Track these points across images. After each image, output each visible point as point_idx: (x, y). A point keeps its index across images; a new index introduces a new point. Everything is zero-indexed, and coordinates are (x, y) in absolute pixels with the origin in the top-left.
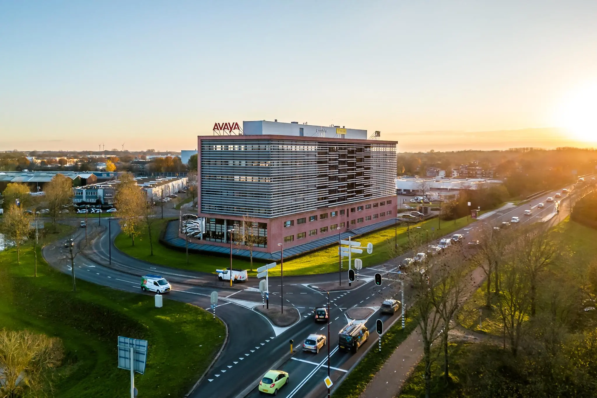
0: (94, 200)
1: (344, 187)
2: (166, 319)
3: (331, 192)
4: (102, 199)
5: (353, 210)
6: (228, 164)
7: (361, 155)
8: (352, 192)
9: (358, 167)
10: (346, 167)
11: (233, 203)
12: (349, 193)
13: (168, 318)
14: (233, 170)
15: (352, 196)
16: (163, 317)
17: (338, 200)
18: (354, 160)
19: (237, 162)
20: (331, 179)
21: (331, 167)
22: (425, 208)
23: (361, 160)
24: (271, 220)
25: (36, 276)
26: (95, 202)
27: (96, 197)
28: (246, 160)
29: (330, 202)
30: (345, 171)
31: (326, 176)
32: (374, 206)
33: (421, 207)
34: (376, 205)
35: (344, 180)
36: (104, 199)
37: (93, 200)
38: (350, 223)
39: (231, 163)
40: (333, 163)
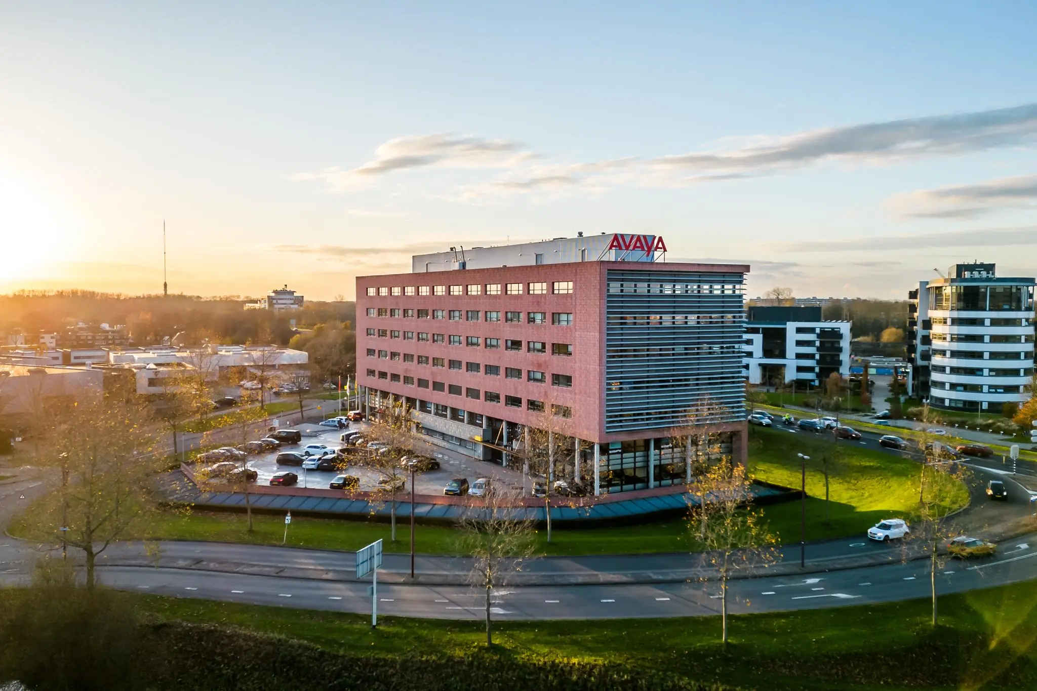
14: (674, 333)
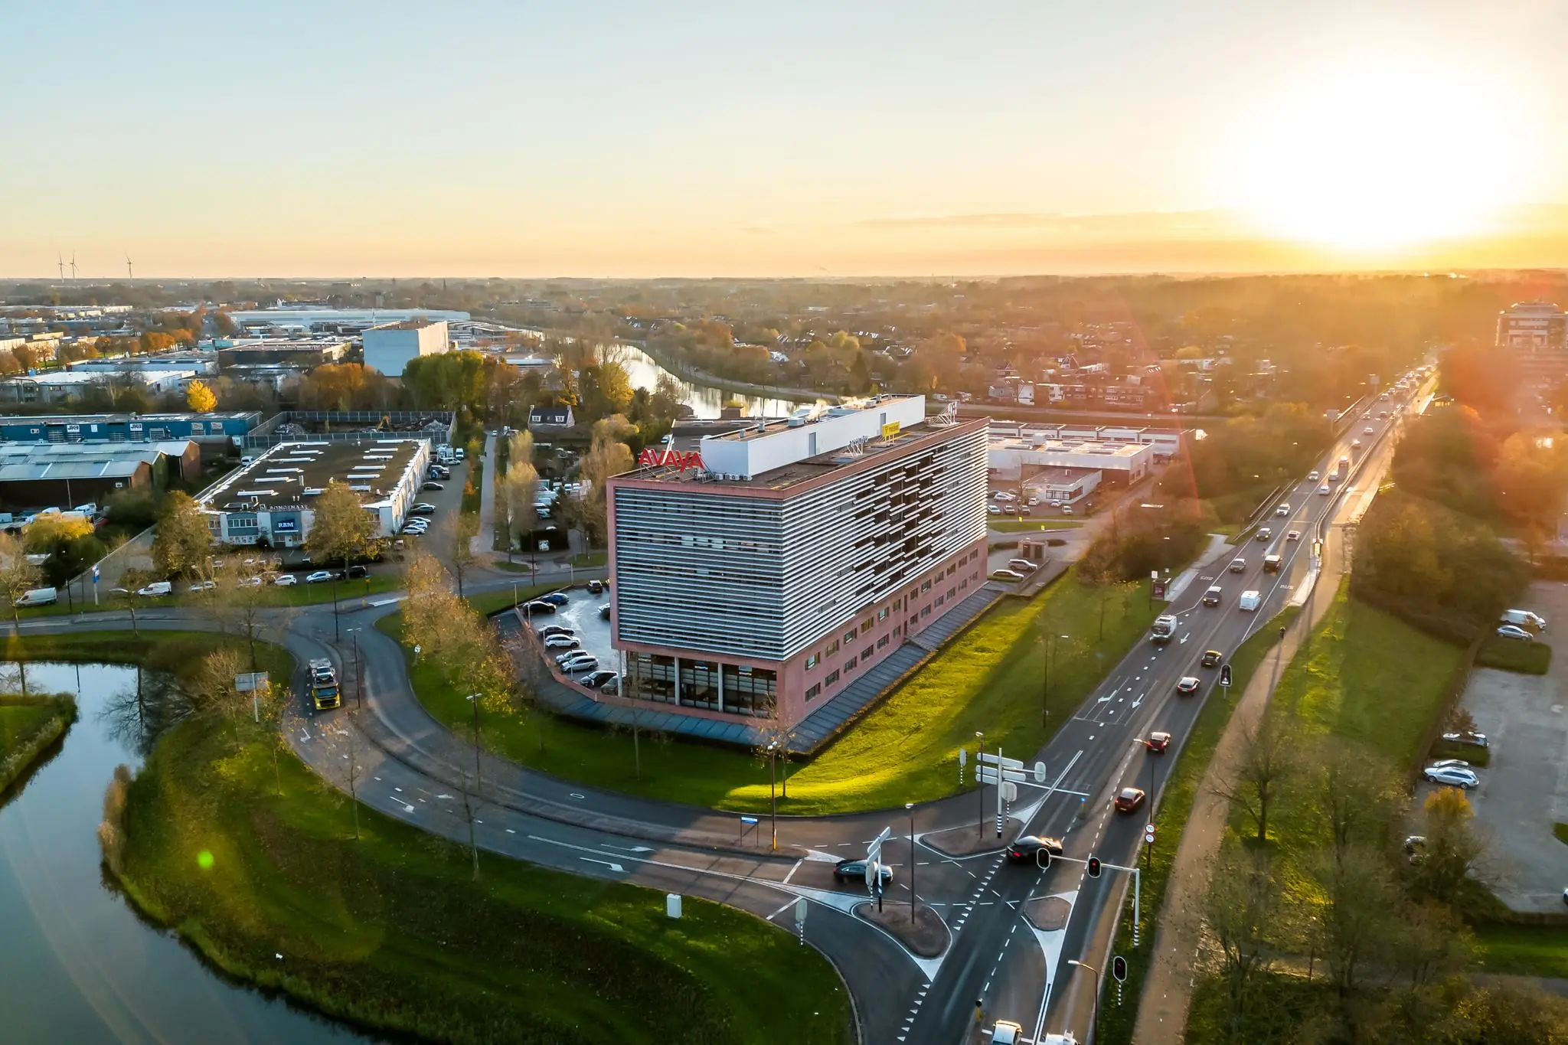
0: (251, 538)
1: (898, 552)
2: (709, 948)
3: (879, 570)
4: (270, 537)
5: (914, 594)
6: (680, 544)
7: (925, 473)
8: (912, 557)
9: (922, 500)
10: (902, 507)
11: (696, 625)
12: (907, 560)
13: (713, 947)
15: (913, 565)
16: (701, 944)
17: (889, 584)
18: (914, 489)
19: (703, 540)
20: (879, 541)
21: (879, 518)
22: (1037, 546)
23: (926, 483)
24: (785, 664)
25: (360, 837)
26: (253, 542)
27: (256, 531)
28: (724, 537)
29: (876, 591)
30: (900, 517)
31: (867, 540)
32: (949, 572)
33: (1029, 545)
34: (951, 570)
35: (898, 536)
36: (274, 535)
37: (247, 538)
38: (909, 622)
39: (688, 541)
40: (881, 508)
